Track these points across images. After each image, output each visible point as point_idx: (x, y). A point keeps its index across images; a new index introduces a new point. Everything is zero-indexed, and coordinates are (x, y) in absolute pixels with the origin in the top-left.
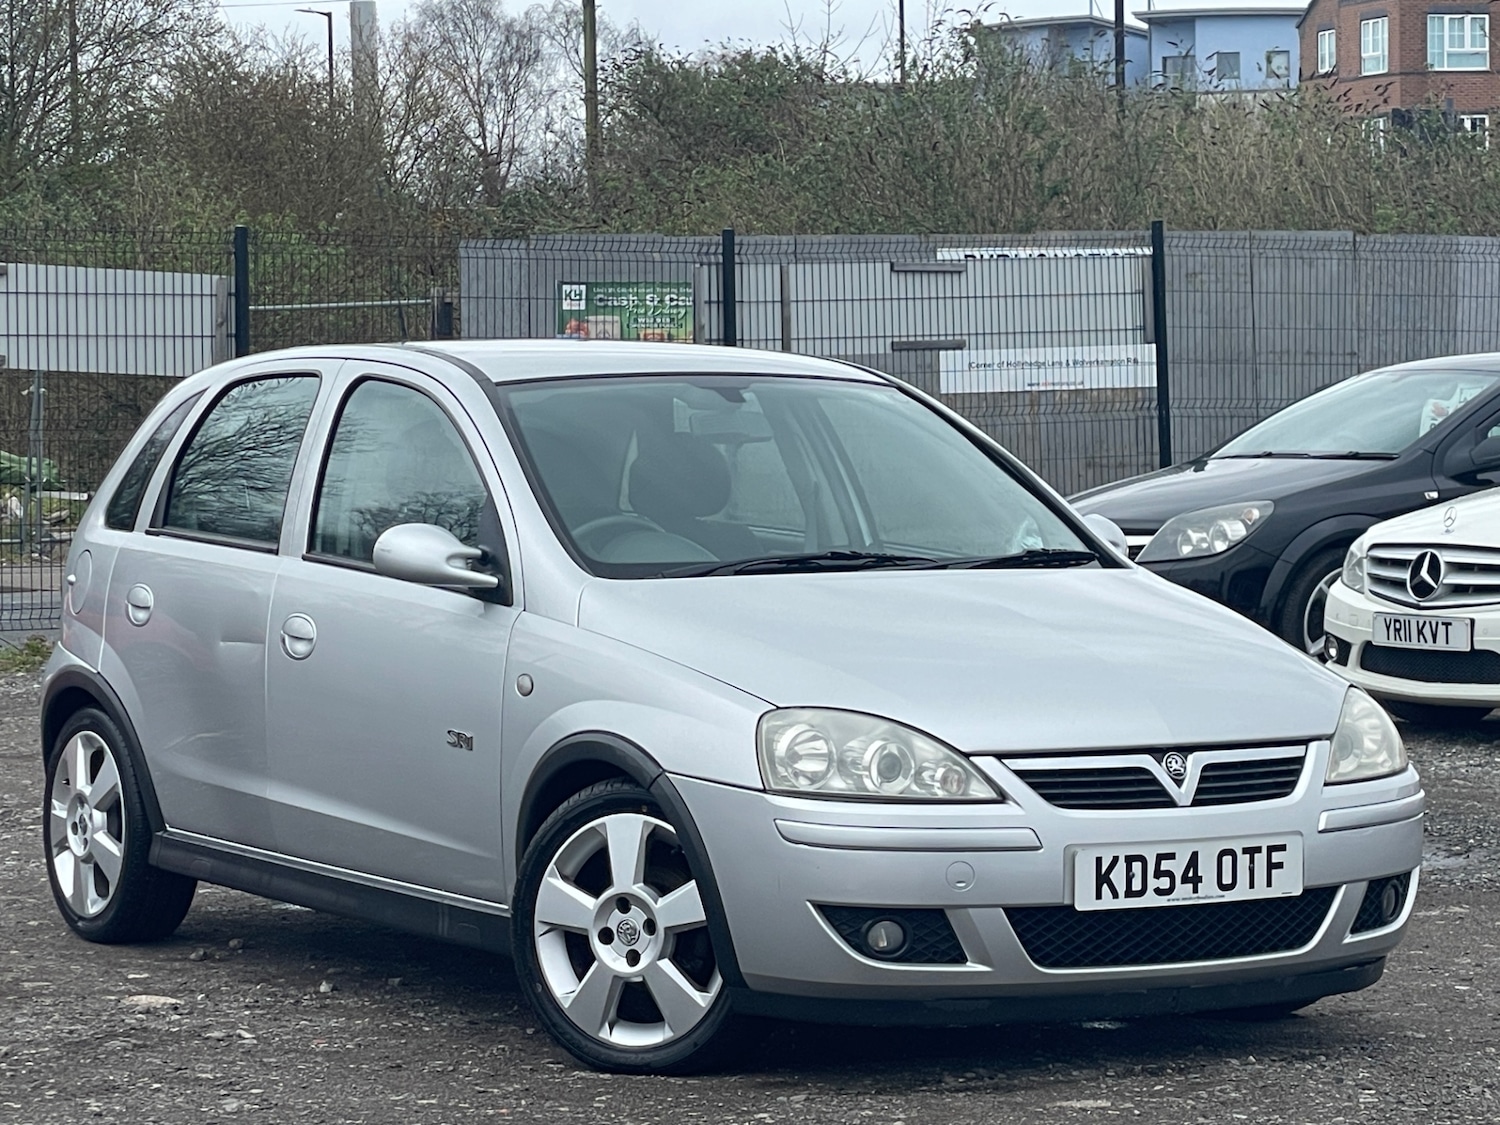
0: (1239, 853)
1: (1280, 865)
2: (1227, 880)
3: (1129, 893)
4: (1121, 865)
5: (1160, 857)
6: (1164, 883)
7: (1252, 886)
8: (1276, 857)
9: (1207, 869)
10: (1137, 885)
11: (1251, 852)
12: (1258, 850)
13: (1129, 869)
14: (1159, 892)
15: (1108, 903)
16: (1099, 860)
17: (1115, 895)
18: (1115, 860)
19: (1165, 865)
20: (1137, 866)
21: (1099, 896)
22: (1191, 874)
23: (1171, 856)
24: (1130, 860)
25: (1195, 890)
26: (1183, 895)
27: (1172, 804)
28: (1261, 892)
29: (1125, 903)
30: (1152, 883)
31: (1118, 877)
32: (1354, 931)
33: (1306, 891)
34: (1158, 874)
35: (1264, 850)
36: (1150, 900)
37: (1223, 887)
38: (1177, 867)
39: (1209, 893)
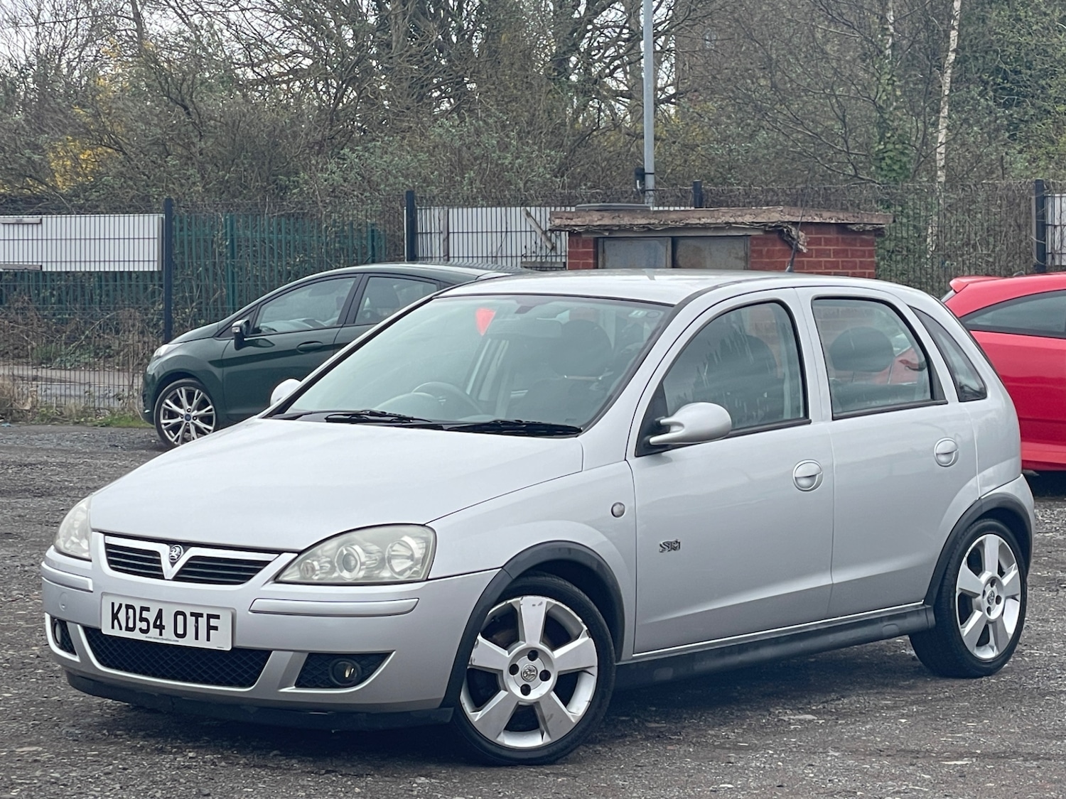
0: (188, 615)
1: (216, 628)
2: (180, 631)
3: (127, 628)
4: (123, 611)
5: (142, 609)
6: (145, 626)
7: (197, 638)
8: (213, 622)
9: (168, 621)
10: (131, 623)
11: (197, 616)
12: (201, 615)
13: (127, 613)
14: (141, 630)
15: (116, 631)
16: (113, 605)
17: (121, 628)
18: (120, 606)
19: (145, 614)
20: (131, 612)
21: (113, 627)
22: (158, 623)
23: (147, 609)
24: (128, 607)
25: (161, 634)
26: (153, 636)
27: (162, 577)
28: (202, 643)
29: (124, 634)
30: (138, 624)
31: (122, 616)
33: (233, 648)
34: (142, 619)
35: (205, 616)
36: (137, 635)
37: (177, 635)
38: (151, 616)
39: (169, 638)
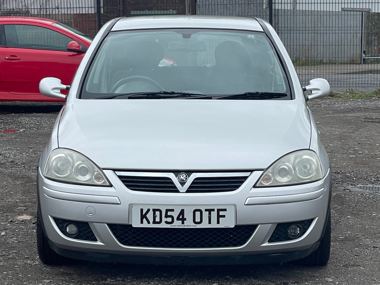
0: (203, 211)
1: (224, 216)
2: (198, 220)
3: (154, 222)
4: (151, 212)
5: (167, 211)
6: (169, 220)
7: (210, 222)
8: (221, 213)
9: (188, 215)
10: (158, 219)
11: (210, 211)
12: (213, 210)
13: (154, 214)
14: (166, 222)
15: (145, 225)
16: (142, 210)
17: (149, 222)
18: (149, 210)
19: (169, 213)
20: (158, 213)
21: (142, 222)
22: (181, 217)
23: (173, 210)
24: (154, 211)
25: (183, 223)
26: (177, 224)
27: (178, 191)
28: (214, 225)
29: (152, 226)
30: (164, 219)
31: (150, 216)
32: (270, 241)
33: (235, 226)
34: (167, 216)
35: (216, 211)
36: (163, 225)
37: (195, 222)
38: (175, 214)
39: (189, 224)
